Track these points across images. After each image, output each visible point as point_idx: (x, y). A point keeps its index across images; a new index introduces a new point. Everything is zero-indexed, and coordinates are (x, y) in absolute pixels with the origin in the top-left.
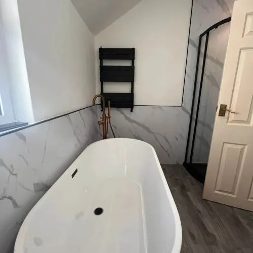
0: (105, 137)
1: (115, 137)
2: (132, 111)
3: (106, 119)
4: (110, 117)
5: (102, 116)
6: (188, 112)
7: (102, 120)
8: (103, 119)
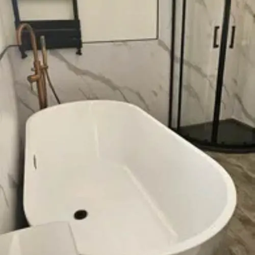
0: (43, 105)
1: (59, 102)
2: (79, 53)
3: (41, 71)
4: (46, 68)
5: (33, 66)
6: (166, 48)
7: (33, 73)
8: (36, 71)
